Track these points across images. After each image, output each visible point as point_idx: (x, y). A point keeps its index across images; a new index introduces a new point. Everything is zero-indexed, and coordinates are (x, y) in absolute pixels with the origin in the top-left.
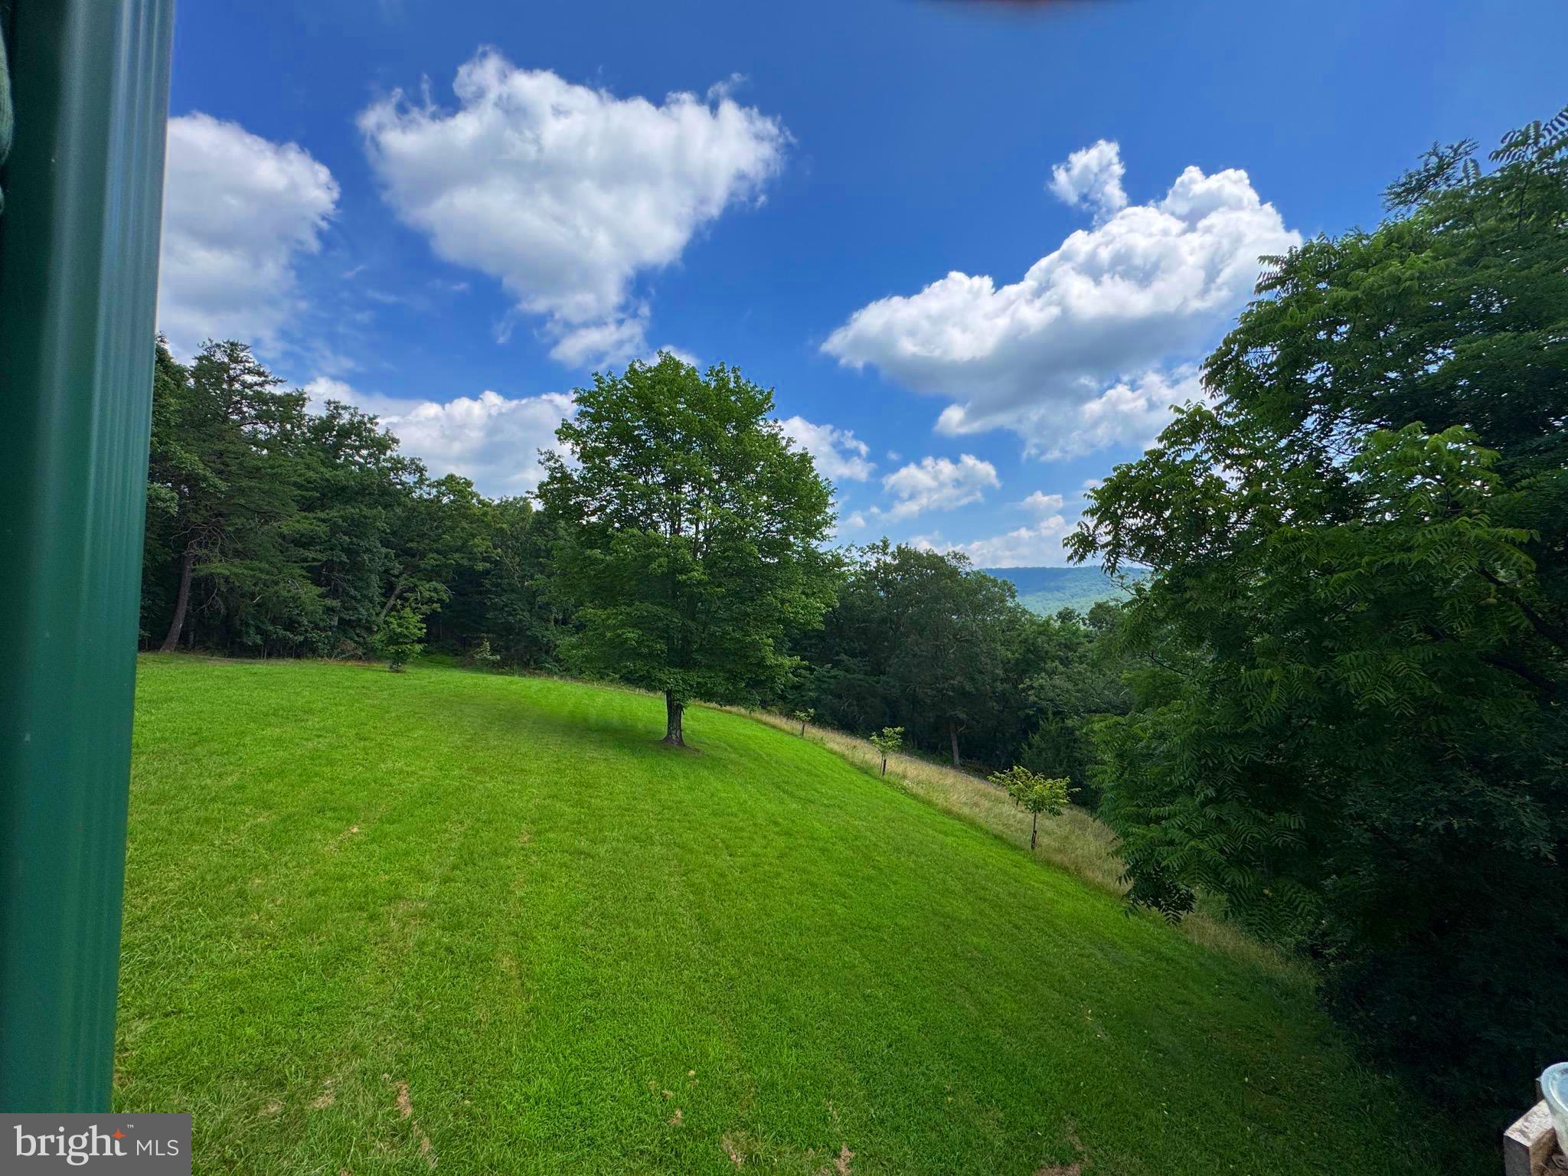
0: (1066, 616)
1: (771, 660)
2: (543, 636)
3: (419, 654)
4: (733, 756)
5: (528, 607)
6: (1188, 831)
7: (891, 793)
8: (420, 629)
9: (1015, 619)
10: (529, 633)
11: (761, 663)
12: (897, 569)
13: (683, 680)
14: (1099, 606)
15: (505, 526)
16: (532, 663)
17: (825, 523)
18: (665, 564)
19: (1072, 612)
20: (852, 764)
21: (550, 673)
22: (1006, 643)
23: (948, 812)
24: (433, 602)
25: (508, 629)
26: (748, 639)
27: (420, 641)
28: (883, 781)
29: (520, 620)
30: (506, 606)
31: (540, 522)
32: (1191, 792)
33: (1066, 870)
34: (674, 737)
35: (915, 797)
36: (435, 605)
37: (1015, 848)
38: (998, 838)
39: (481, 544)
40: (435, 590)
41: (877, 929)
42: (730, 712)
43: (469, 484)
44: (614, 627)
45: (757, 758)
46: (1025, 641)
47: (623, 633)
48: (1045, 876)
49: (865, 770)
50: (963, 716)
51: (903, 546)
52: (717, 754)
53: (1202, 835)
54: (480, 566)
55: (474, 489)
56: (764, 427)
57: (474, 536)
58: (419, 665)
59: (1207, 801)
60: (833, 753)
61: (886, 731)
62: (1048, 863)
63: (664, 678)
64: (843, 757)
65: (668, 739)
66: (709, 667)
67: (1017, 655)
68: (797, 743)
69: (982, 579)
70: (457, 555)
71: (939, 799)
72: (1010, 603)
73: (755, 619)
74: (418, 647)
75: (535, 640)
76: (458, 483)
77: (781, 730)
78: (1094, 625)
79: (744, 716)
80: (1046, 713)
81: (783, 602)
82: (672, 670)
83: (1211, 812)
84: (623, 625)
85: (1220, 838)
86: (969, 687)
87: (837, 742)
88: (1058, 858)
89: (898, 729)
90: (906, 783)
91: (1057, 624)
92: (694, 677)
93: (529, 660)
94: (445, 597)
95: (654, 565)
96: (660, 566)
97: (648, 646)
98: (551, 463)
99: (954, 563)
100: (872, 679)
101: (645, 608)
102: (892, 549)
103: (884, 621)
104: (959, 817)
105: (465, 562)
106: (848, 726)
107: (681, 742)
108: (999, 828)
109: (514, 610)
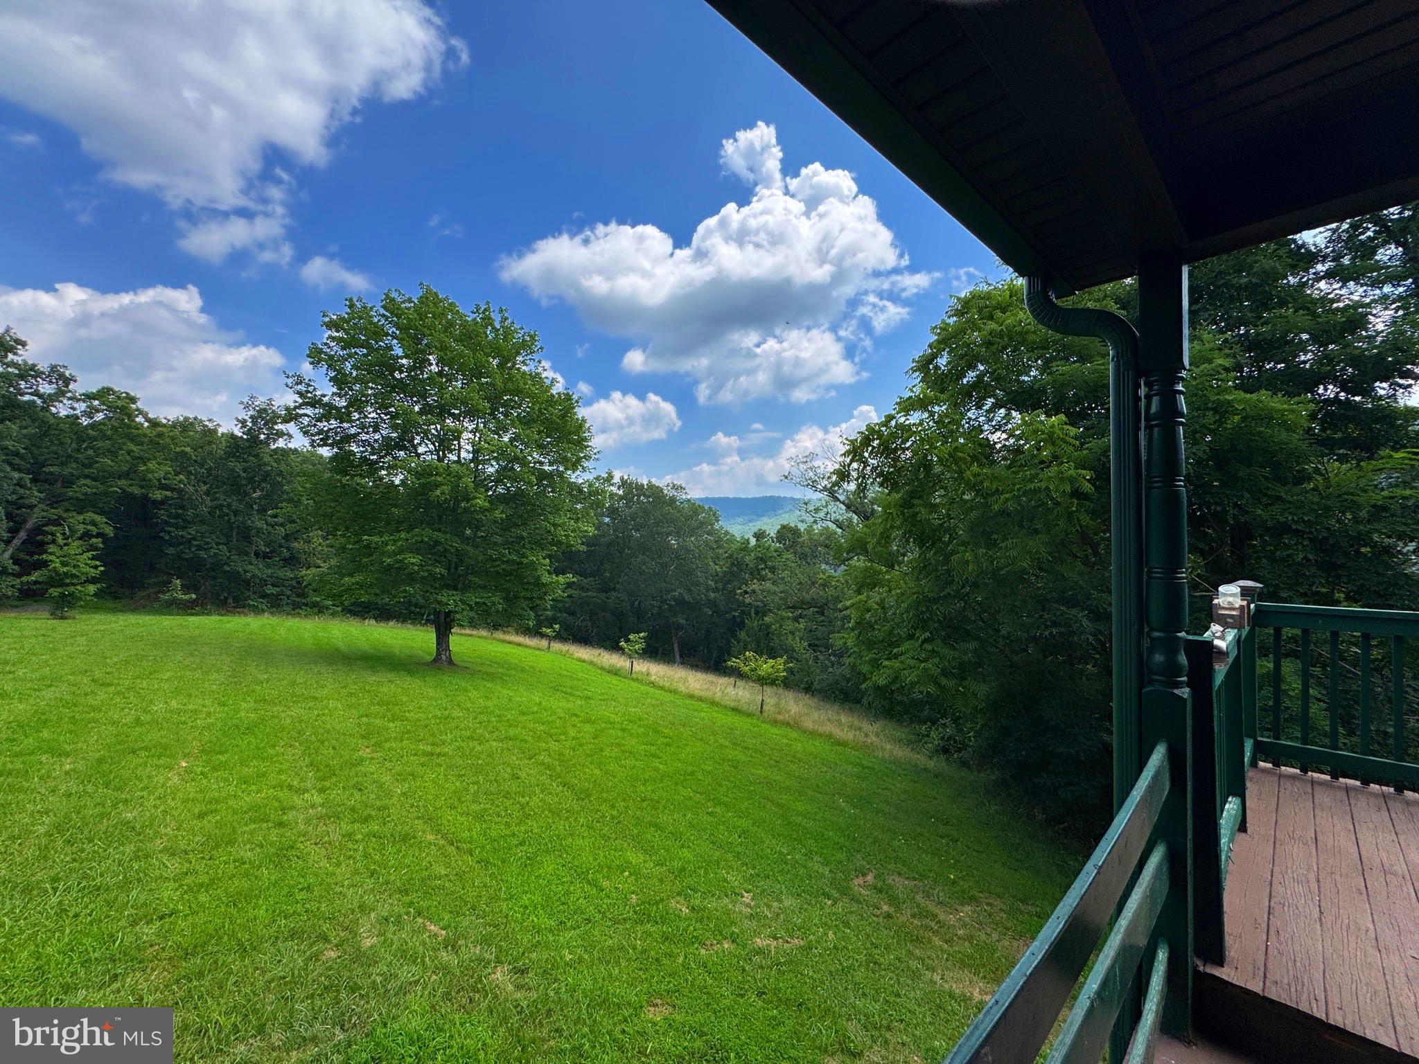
0: (759, 535)
1: (546, 578)
2: (245, 571)
3: (95, 595)
4: (500, 670)
5: (223, 540)
6: (918, 659)
7: (643, 688)
8: (96, 567)
9: (721, 540)
10: (227, 568)
11: (538, 584)
12: (621, 498)
13: (461, 600)
14: (783, 527)
15: (188, 449)
16: (230, 601)
17: (587, 458)
18: (447, 492)
19: (764, 532)
20: (602, 668)
21: (257, 611)
22: (716, 559)
23: (691, 696)
24: (92, 536)
25: (196, 565)
26: (525, 560)
27: (93, 581)
28: (633, 679)
29: (215, 554)
30: (194, 539)
31: (237, 447)
32: (911, 637)
33: (788, 724)
34: (444, 657)
35: (662, 688)
36: (94, 540)
37: (749, 715)
38: (734, 710)
39: (158, 469)
40: (94, 523)
41: (692, 773)
42: (471, 635)
43: (133, 400)
44: (394, 553)
45: (523, 670)
46: (731, 556)
47: (406, 559)
48: (775, 730)
49: (614, 672)
50: (683, 622)
51: (626, 478)
52: (485, 669)
53: (925, 660)
54: (158, 495)
55: (139, 405)
56: (525, 365)
57: (144, 461)
58: (96, 609)
59: (925, 641)
60: (580, 660)
61: (631, 637)
62: (775, 722)
63: (444, 600)
64: (591, 663)
65: (437, 659)
66: (484, 587)
67: (724, 569)
68: (549, 656)
69: (694, 508)
70: (123, 482)
71: (681, 687)
72: (717, 526)
73: (529, 543)
74: (92, 588)
75: (234, 577)
76: (119, 398)
77: (527, 647)
78: (780, 543)
79: (486, 638)
80: (749, 614)
81: (554, 525)
82: (450, 593)
83: (928, 647)
84: (401, 551)
85: (937, 660)
86: (687, 597)
87: (583, 653)
88: (780, 717)
89: (642, 635)
90: (653, 678)
91: (753, 541)
92: (473, 598)
93: (226, 598)
94: (109, 531)
95: (438, 492)
96: (443, 493)
97: (428, 570)
98: (302, 388)
99: (673, 493)
100: (603, 596)
101: (427, 534)
102: (616, 480)
103: (610, 544)
104: (700, 699)
105: (136, 491)
106: (583, 640)
107: (450, 662)
108: (733, 704)
109: (207, 543)
